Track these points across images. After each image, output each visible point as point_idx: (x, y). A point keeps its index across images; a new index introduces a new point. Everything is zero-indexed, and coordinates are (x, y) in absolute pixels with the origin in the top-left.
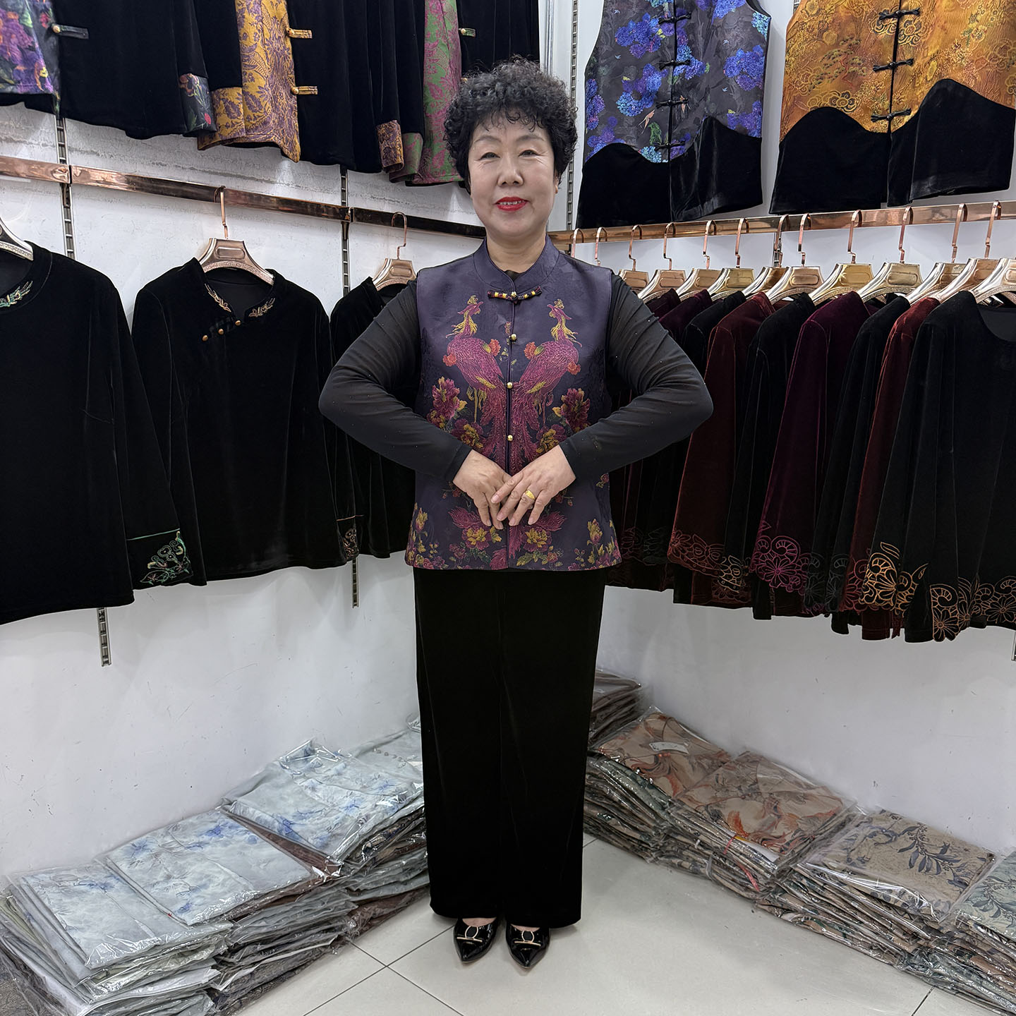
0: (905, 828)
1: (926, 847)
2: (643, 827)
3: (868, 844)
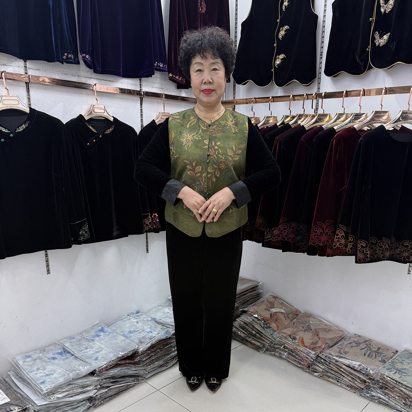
0: (364, 341)
1: (371, 348)
2: (263, 342)
3: (348, 347)
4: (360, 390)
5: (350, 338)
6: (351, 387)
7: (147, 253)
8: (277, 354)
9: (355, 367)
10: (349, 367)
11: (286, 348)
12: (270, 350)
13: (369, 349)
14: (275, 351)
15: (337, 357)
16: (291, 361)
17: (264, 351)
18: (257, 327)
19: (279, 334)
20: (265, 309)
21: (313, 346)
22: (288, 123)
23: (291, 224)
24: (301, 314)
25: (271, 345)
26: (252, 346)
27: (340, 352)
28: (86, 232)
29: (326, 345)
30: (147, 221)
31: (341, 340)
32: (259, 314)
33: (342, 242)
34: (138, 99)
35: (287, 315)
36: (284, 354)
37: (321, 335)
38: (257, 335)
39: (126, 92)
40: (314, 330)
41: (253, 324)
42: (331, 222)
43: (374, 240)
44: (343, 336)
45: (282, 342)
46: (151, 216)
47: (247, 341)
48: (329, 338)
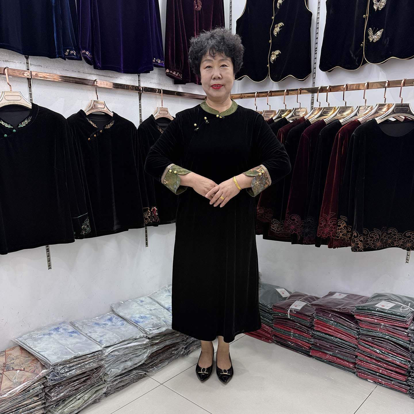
28: (88, 226)
30: (146, 215)
34: (136, 94)
39: (126, 88)
42: (333, 215)
43: (366, 232)
46: (150, 210)
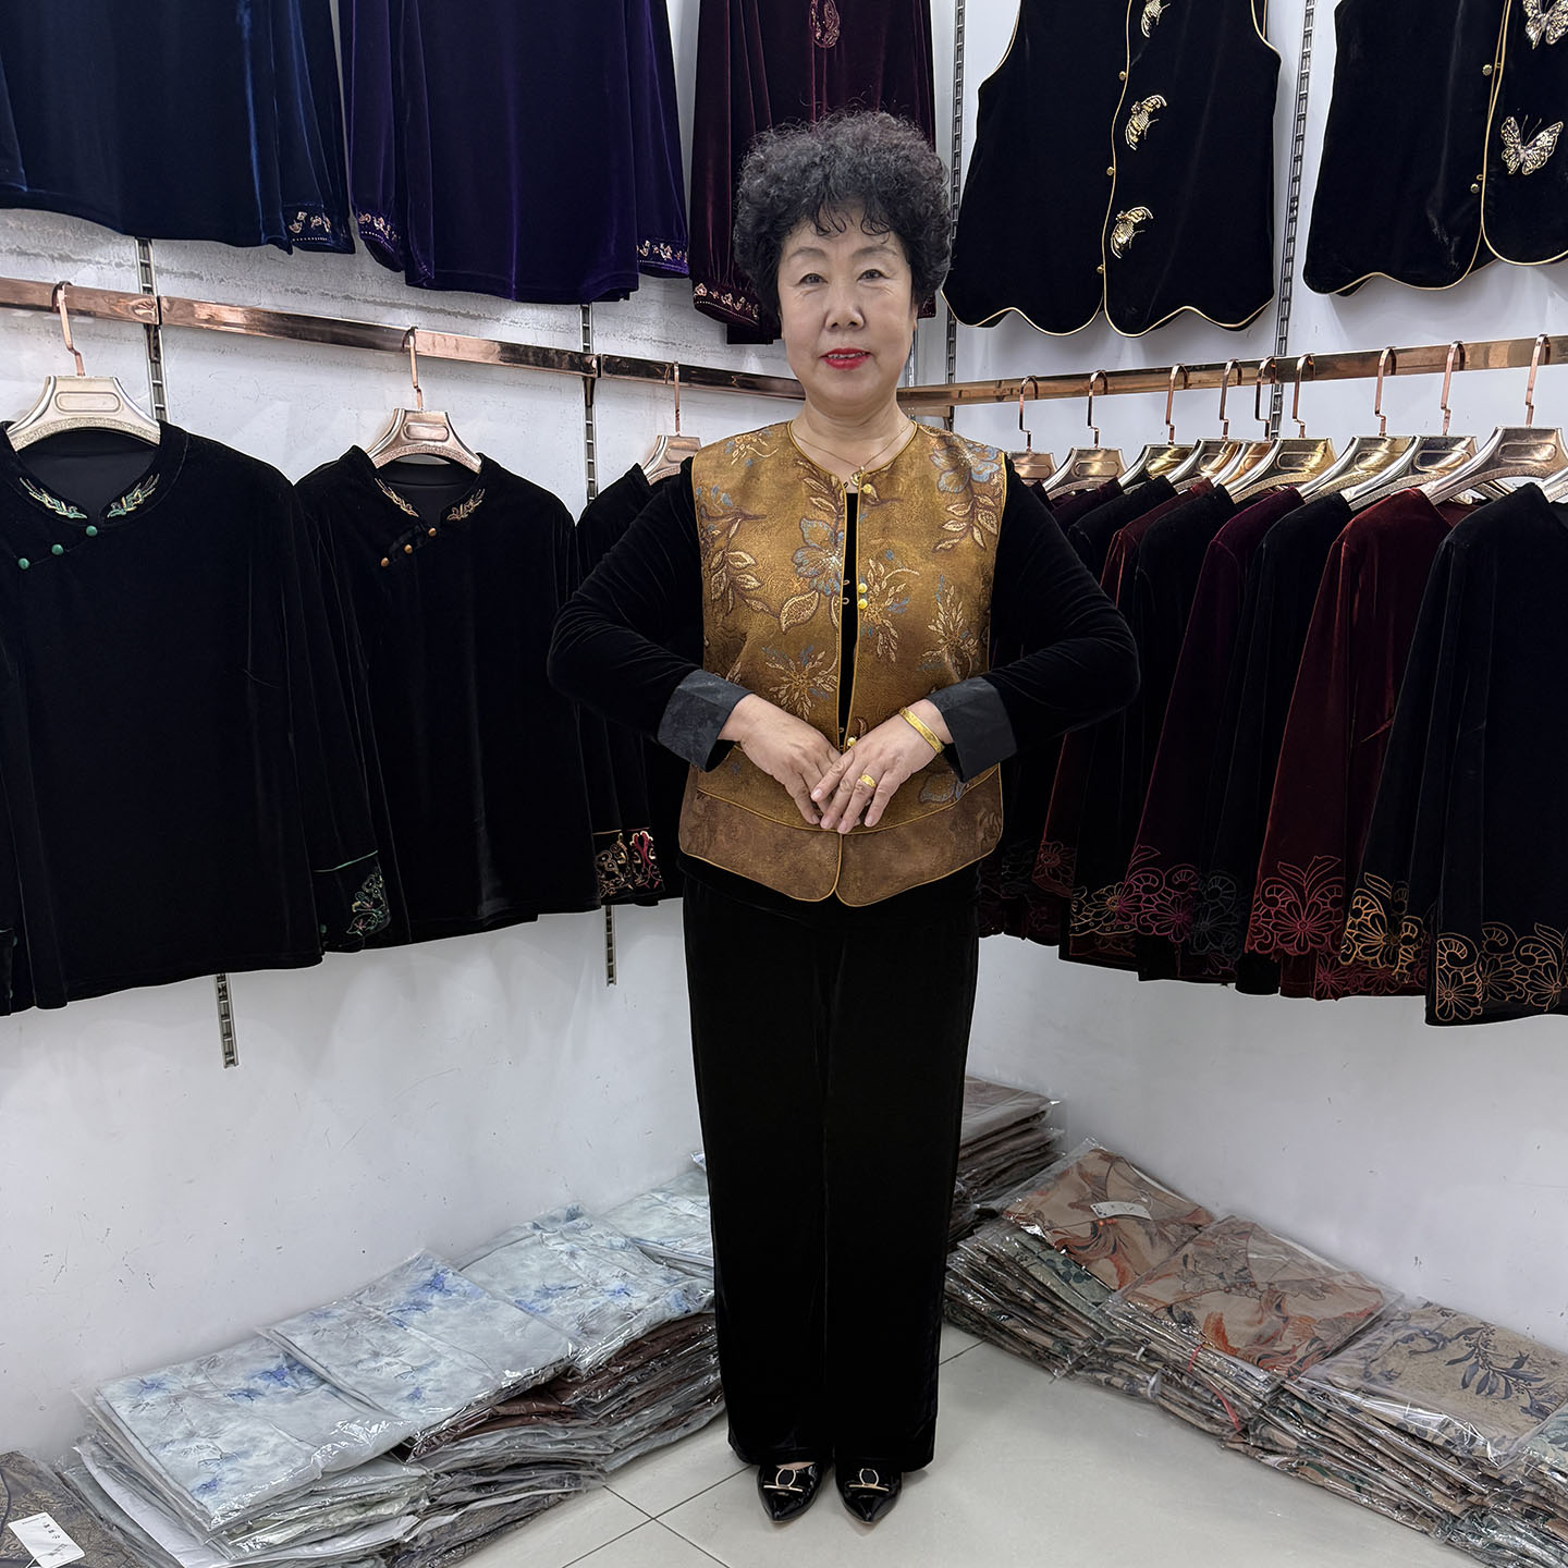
0: (1461, 1329)
1: (1491, 1358)
2: (1063, 1334)
3: (1400, 1352)
4: (1447, 1523)
5: (1407, 1317)
6: (1412, 1510)
7: (611, 985)
8: (1117, 1381)
9: (1426, 1433)
10: (1403, 1432)
11: (1154, 1356)
12: (1090, 1367)
13: (1481, 1362)
14: (1110, 1370)
15: (1356, 1391)
16: (1172, 1408)
17: (1067, 1368)
18: (1039, 1273)
19: (1125, 1300)
20: (1072, 1205)
21: (1261, 1351)
22: (1163, 477)
23: (1176, 871)
24: (1212, 1228)
25: (1093, 1348)
26: (1019, 1348)
27: (1367, 1375)
28: (377, 904)
29: (1311, 1344)
30: (609, 860)
31: (1371, 1326)
32: (1047, 1224)
33: (1375, 943)
34: (574, 384)
35: (1156, 1229)
36: (1147, 1382)
37: (1293, 1307)
38: (1041, 1305)
39: (531, 359)
40: (1266, 1287)
41: (1024, 1264)
42: (1329, 865)
43: (1502, 935)
44: (1382, 1310)
45: (1137, 1333)
46: (626, 840)
47: (1001, 1329)
48: (1325, 1319)
